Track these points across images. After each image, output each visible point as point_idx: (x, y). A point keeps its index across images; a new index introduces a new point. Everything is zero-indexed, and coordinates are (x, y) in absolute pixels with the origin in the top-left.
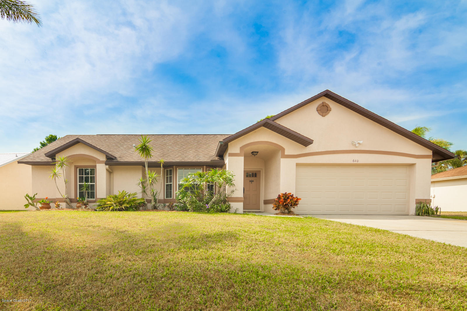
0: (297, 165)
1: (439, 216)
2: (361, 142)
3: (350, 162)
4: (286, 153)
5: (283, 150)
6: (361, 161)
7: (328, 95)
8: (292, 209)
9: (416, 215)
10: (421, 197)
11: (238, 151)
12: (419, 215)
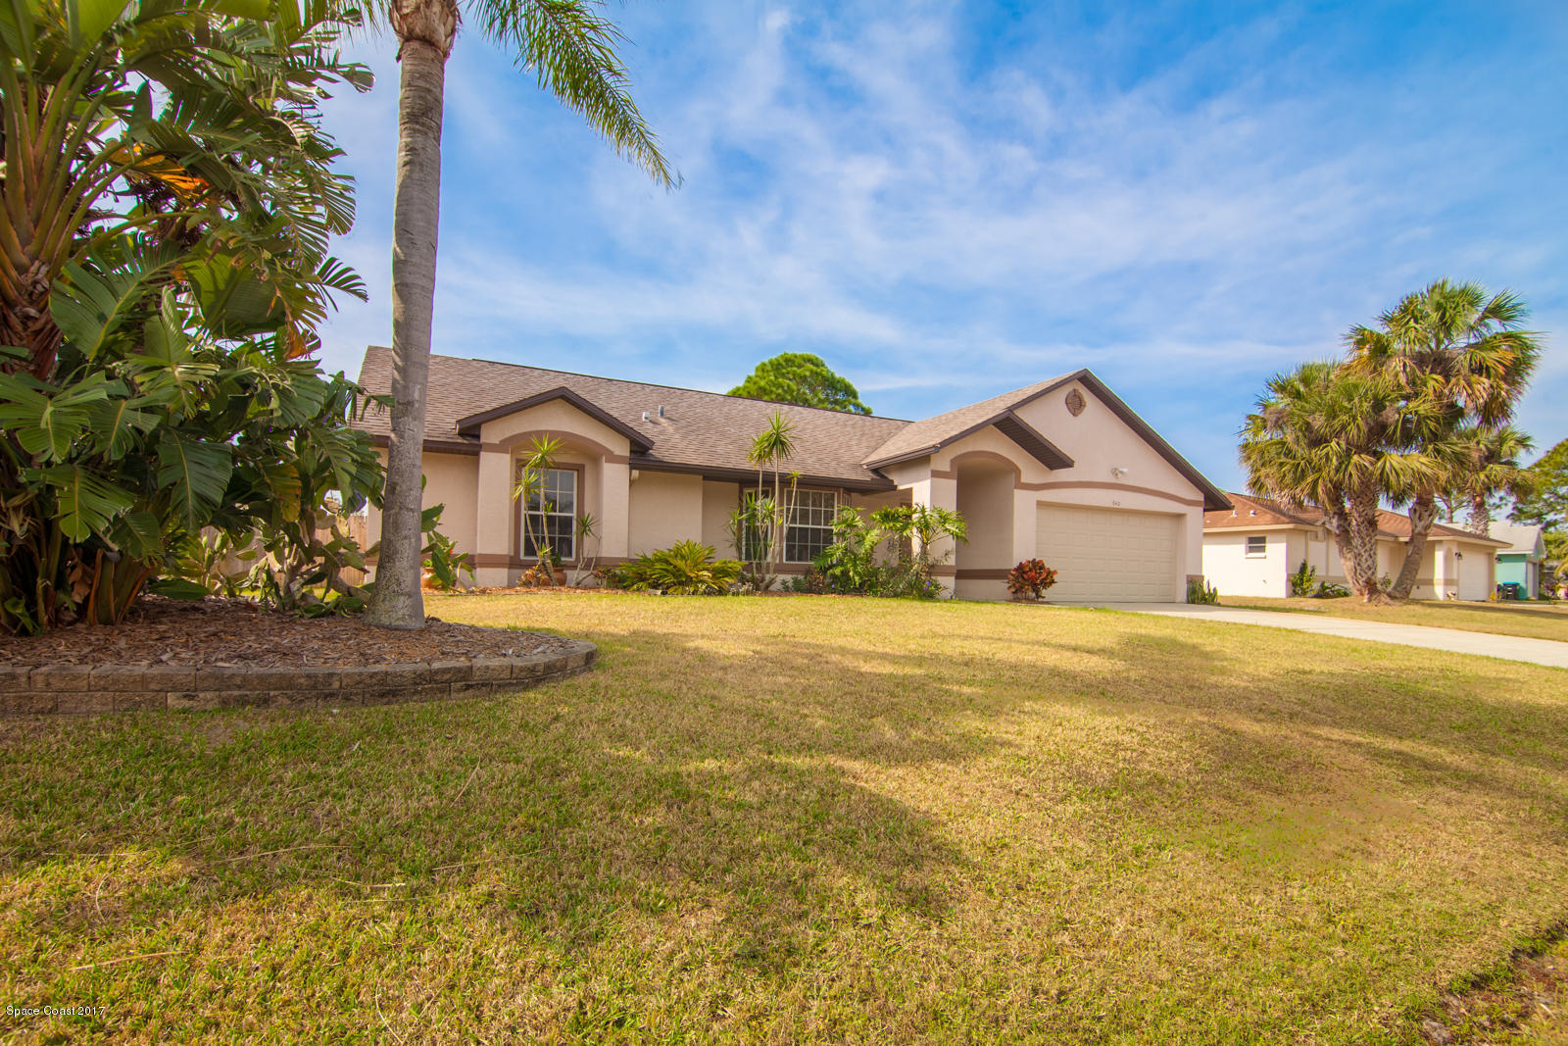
0: (1040, 504)
1: (1219, 605)
2: (1125, 470)
3: (1108, 504)
4: (1024, 480)
5: (1018, 471)
6: (1124, 505)
7: (1085, 379)
8: (1044, 592)
9: (1188, 602)
10: (1192, 572)
11: (946, 467)
12: (1193, 602)
